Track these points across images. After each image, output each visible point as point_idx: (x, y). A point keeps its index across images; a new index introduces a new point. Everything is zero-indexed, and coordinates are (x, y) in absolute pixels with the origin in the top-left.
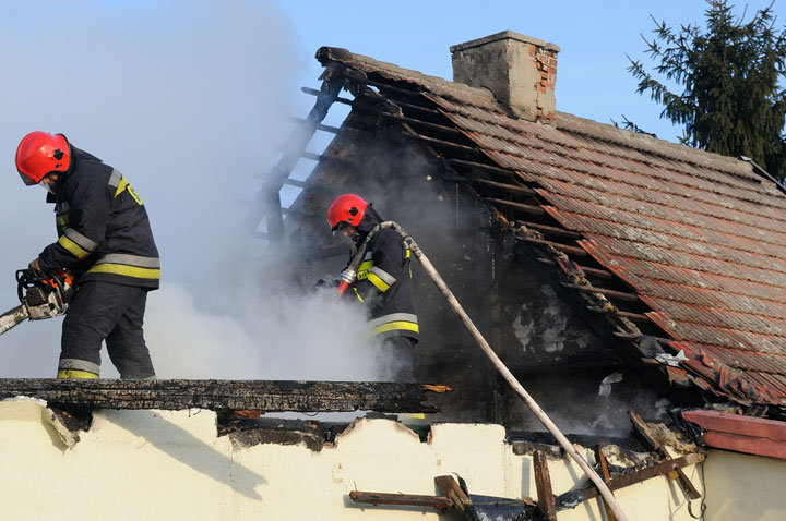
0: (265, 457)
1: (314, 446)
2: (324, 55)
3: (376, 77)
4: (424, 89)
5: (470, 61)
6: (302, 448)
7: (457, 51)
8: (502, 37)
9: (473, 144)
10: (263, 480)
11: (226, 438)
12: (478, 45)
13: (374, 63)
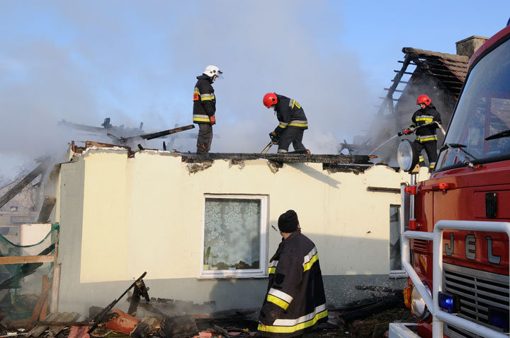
0: (339, 176)
1: (356, 173)
2: (404, 50)
3: (423, 56)
4: (441, 58)
5: (462, 47)
6: (352, 173)
7: (457, 44)
8: (472, 38)
9: (454, 75)
10: (340, 183)
11: (326, 171)
12: (464, 41)
13: (423, 51)
